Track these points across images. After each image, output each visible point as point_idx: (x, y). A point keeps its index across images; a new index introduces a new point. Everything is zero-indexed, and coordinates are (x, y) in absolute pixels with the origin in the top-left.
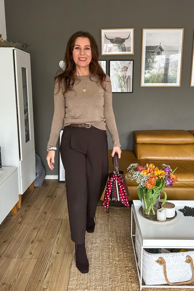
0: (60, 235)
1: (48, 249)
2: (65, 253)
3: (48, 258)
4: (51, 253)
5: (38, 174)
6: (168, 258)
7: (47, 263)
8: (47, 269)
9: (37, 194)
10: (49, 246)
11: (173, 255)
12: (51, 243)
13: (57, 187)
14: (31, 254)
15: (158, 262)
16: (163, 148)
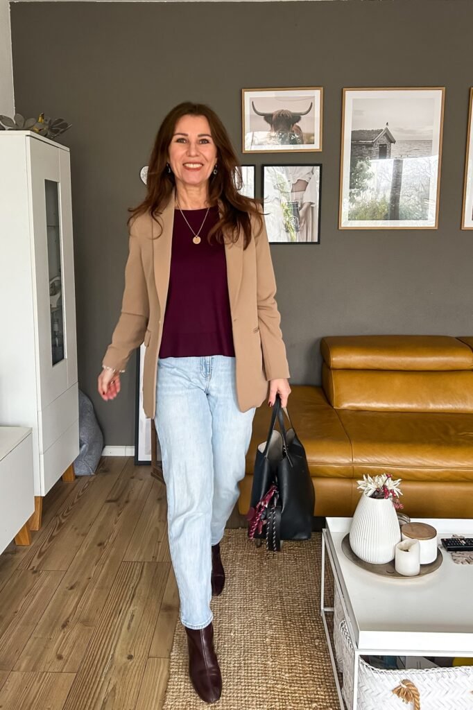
0: (136, 608)
1: (105, 646)
2: (149, 658)
3: (105, 671)
4: (113, 655)
5: (84, 444)
6: (425, 683)
7: (101, 685)
8: (102, 703)
9: (81, 494)
10: (109, 637)
11: (439, 675)
12: (115, 626)
13: (133, 478)
14: (60, 657)
15: (398, 695)
16: (398, 381)
